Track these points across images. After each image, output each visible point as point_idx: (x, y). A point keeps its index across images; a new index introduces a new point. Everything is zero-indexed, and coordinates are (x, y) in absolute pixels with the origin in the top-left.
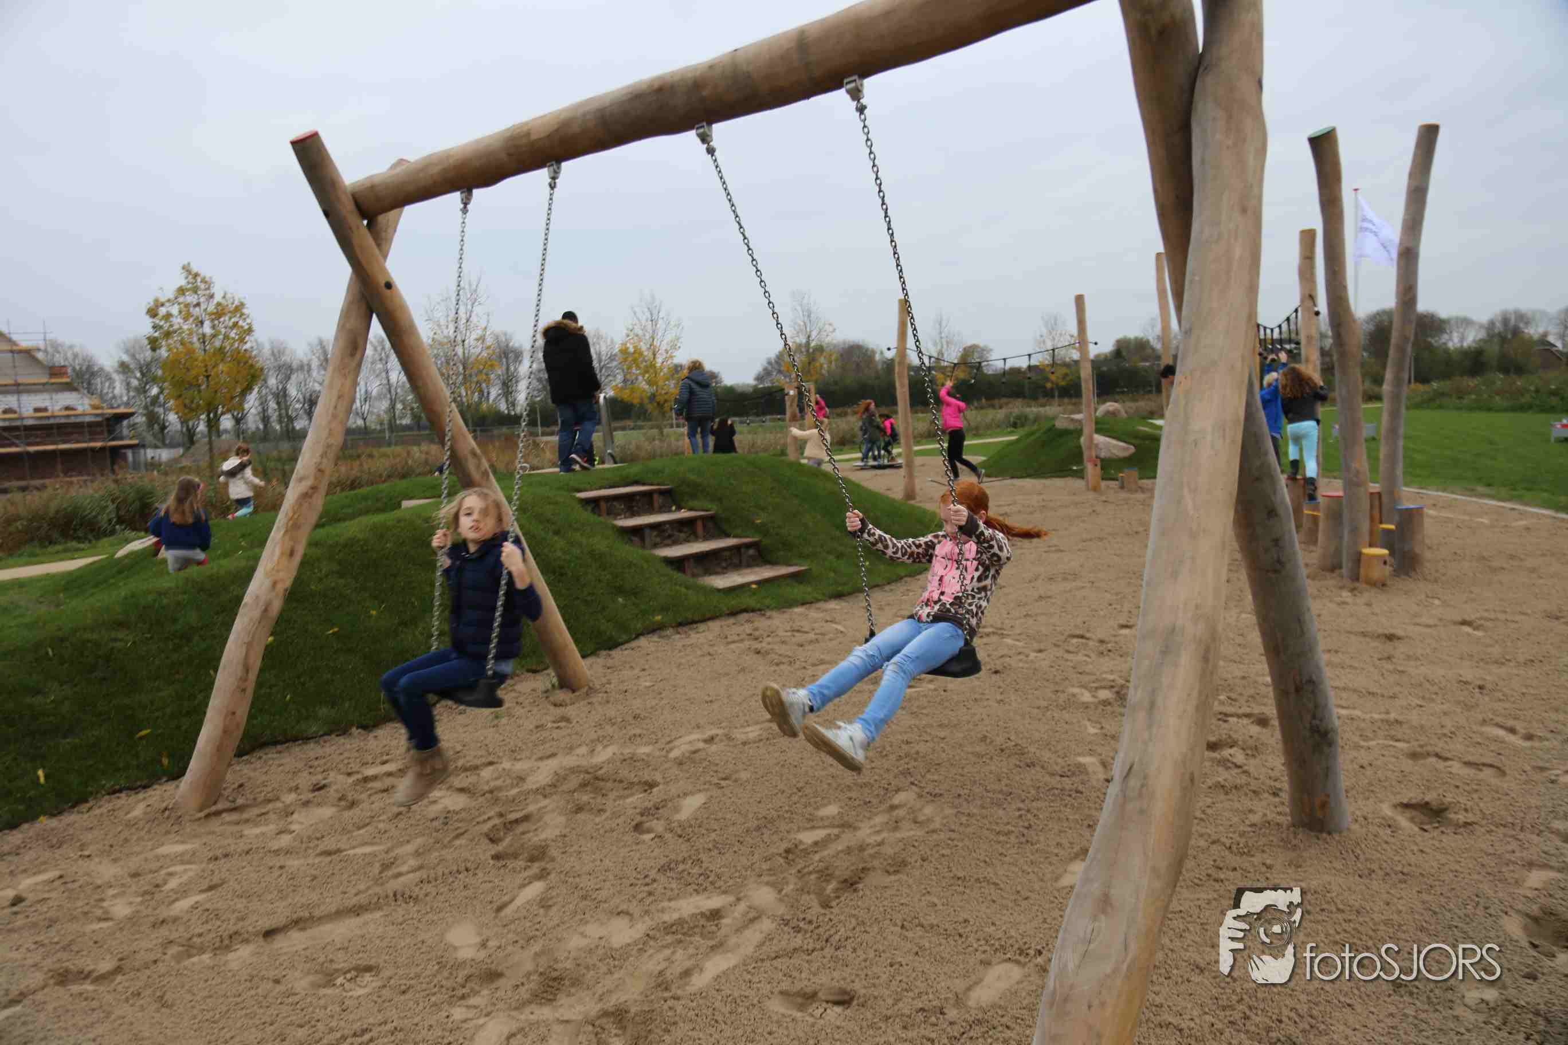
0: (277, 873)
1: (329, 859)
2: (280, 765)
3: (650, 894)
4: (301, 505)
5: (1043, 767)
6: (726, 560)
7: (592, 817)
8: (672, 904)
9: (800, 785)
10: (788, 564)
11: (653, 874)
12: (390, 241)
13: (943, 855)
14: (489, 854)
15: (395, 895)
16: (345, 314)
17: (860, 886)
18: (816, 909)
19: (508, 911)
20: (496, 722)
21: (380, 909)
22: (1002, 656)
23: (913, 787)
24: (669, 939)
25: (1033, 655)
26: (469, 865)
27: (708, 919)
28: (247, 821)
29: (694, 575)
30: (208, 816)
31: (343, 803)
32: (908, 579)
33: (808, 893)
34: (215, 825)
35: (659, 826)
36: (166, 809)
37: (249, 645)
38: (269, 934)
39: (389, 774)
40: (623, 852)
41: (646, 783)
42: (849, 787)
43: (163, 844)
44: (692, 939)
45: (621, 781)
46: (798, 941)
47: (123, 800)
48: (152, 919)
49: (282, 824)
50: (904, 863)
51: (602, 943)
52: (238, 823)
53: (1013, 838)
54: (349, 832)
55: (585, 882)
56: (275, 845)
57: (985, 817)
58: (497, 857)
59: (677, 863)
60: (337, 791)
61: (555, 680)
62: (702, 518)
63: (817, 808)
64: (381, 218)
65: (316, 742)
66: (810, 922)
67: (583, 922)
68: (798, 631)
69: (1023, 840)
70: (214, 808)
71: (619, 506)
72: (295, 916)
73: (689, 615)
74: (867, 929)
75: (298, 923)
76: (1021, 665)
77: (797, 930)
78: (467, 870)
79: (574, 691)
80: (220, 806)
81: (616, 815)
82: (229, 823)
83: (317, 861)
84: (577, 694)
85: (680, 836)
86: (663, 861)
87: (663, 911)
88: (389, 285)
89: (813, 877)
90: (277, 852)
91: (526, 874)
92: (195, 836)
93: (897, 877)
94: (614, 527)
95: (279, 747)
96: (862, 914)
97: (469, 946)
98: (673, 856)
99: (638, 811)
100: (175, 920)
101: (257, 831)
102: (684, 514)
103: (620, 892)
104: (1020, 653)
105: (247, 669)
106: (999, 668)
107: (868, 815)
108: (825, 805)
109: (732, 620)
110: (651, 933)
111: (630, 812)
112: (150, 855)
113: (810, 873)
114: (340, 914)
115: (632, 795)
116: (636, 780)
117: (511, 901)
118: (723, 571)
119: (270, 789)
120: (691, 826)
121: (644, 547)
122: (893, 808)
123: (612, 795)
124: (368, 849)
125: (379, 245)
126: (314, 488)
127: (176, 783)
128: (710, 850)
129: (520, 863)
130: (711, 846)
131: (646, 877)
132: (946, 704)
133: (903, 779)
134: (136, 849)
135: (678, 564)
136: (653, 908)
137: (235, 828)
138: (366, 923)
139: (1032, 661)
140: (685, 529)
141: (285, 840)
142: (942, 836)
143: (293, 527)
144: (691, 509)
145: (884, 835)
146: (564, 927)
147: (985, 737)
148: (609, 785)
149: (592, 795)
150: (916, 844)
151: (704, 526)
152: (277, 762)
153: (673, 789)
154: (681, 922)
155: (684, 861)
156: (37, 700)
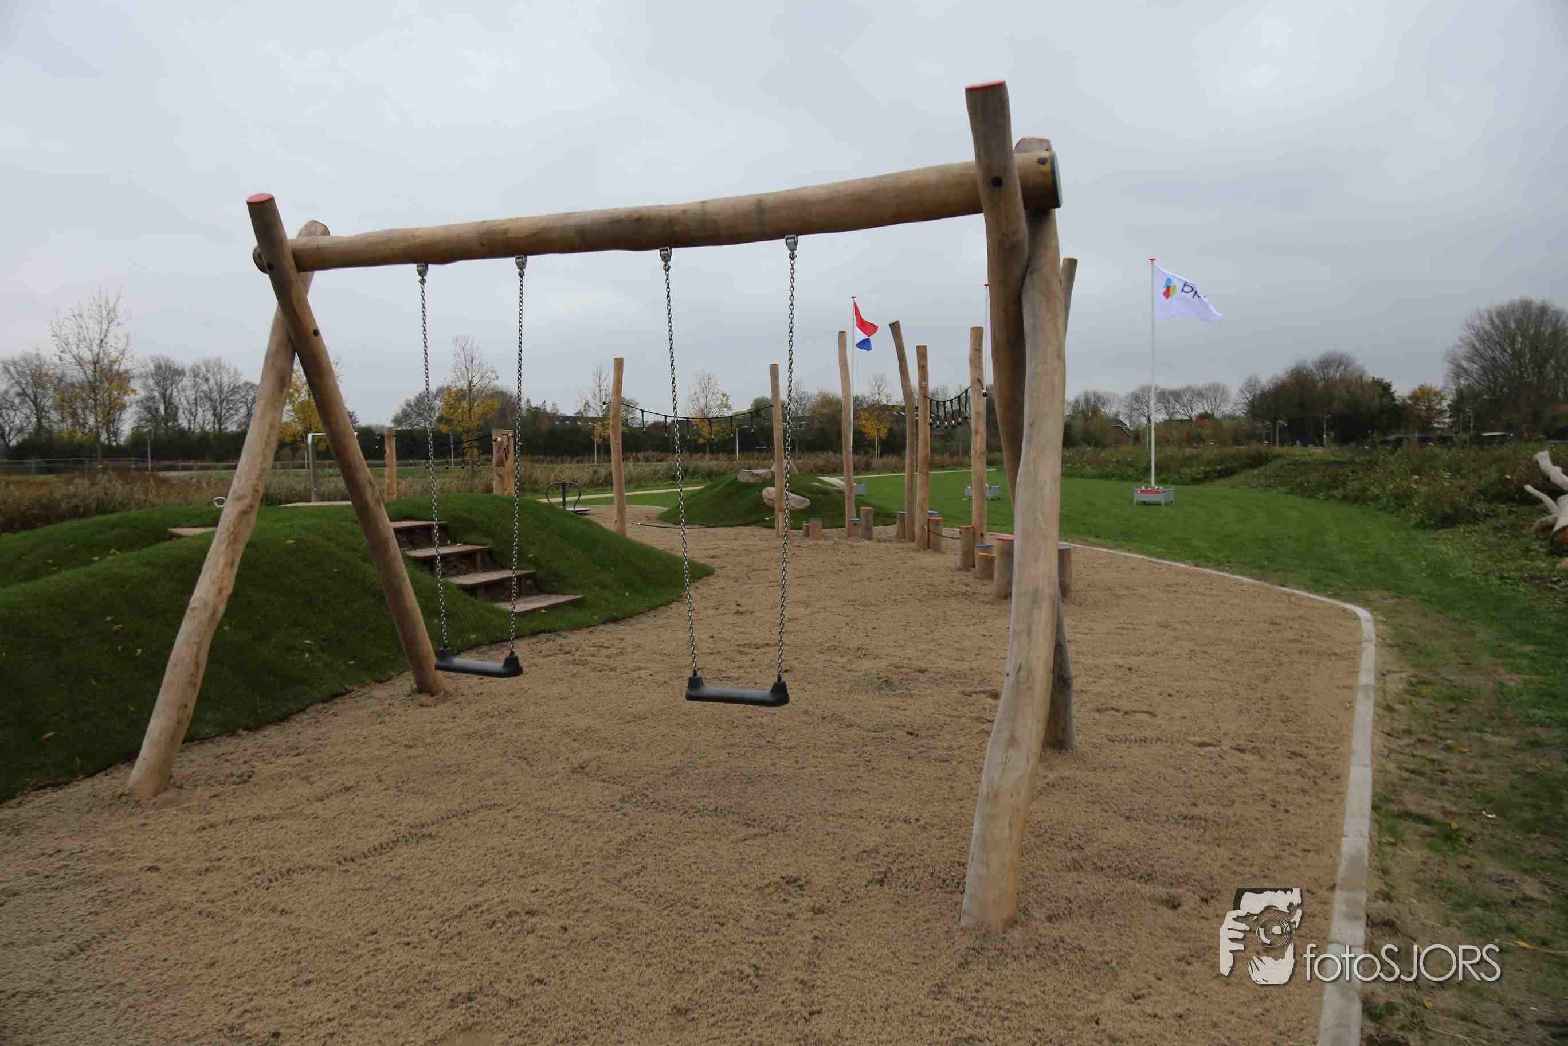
4: (240, 521)
10: (564, 594)
29: (486, 602)
32: (664, 608)
61: (415, 685)
62: (481, 551)
65: (212, 742)
71: (403, 539)
73: (498, 634)
79: (432, 696)
84: (436, 697)
88: (315, 332)
102: (458, 548)
105: (198, 667)
109: (534, 640)
121: (439, 575)
126: (249, 507)
135: (471, 590)
140: (465, 561)
143: (232, 537)
144: (466, 544)
151: (482, 559)
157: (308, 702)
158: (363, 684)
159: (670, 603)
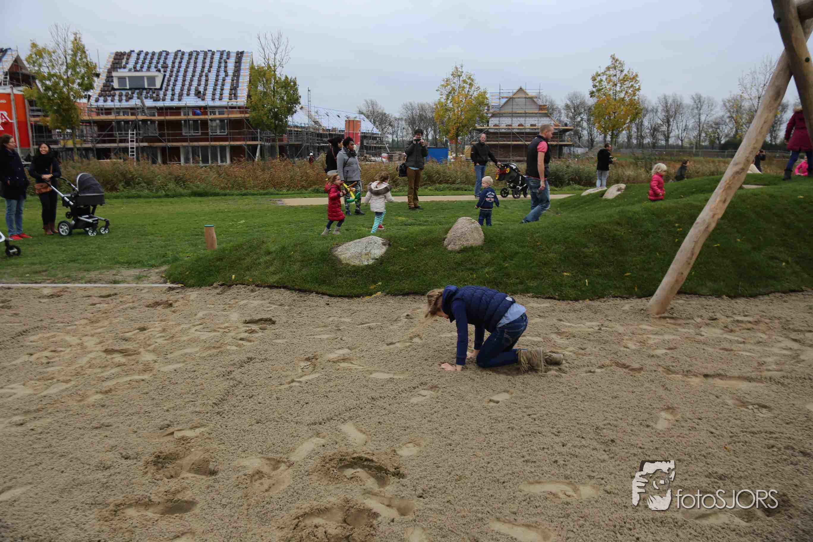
0: (701, 351)
1: (728, 352)
2: (689, 304)
4: (734, 178)
15: (770, 379)
21: (762, 382)
28: (679, 325)
30: (660, 318)
31: (727, 329)
34: (663, 322)
36: (642, 309)
37: (696, 242)
38: (706, 376)
39: (750, 322)
43: (642, 324)
47: (618, 301)
48: (647, 353)
49: (697, 331)
52: (675, 324)
54: (734, 343)
56: (696, 339)
60: (723, 323)
64: (807, 21)
65: (705, 298)
70: (663, 315)
72: (716, 372)
75: (719, 376)
80: (666, 315)
82: (671, 323)
83: (721, 351)
88: (807, 60)
92: (657, 325)
100: (658, 357)
101: (685, 330)
105: (693, 254)
112: (637, 327)
114: (740, 378)
124: (748, 354)
134: (631, 323)
137: (674, 326)
138: (757, 387)
141: (701, 338)
143: (728, 187)
156: (586, 250)
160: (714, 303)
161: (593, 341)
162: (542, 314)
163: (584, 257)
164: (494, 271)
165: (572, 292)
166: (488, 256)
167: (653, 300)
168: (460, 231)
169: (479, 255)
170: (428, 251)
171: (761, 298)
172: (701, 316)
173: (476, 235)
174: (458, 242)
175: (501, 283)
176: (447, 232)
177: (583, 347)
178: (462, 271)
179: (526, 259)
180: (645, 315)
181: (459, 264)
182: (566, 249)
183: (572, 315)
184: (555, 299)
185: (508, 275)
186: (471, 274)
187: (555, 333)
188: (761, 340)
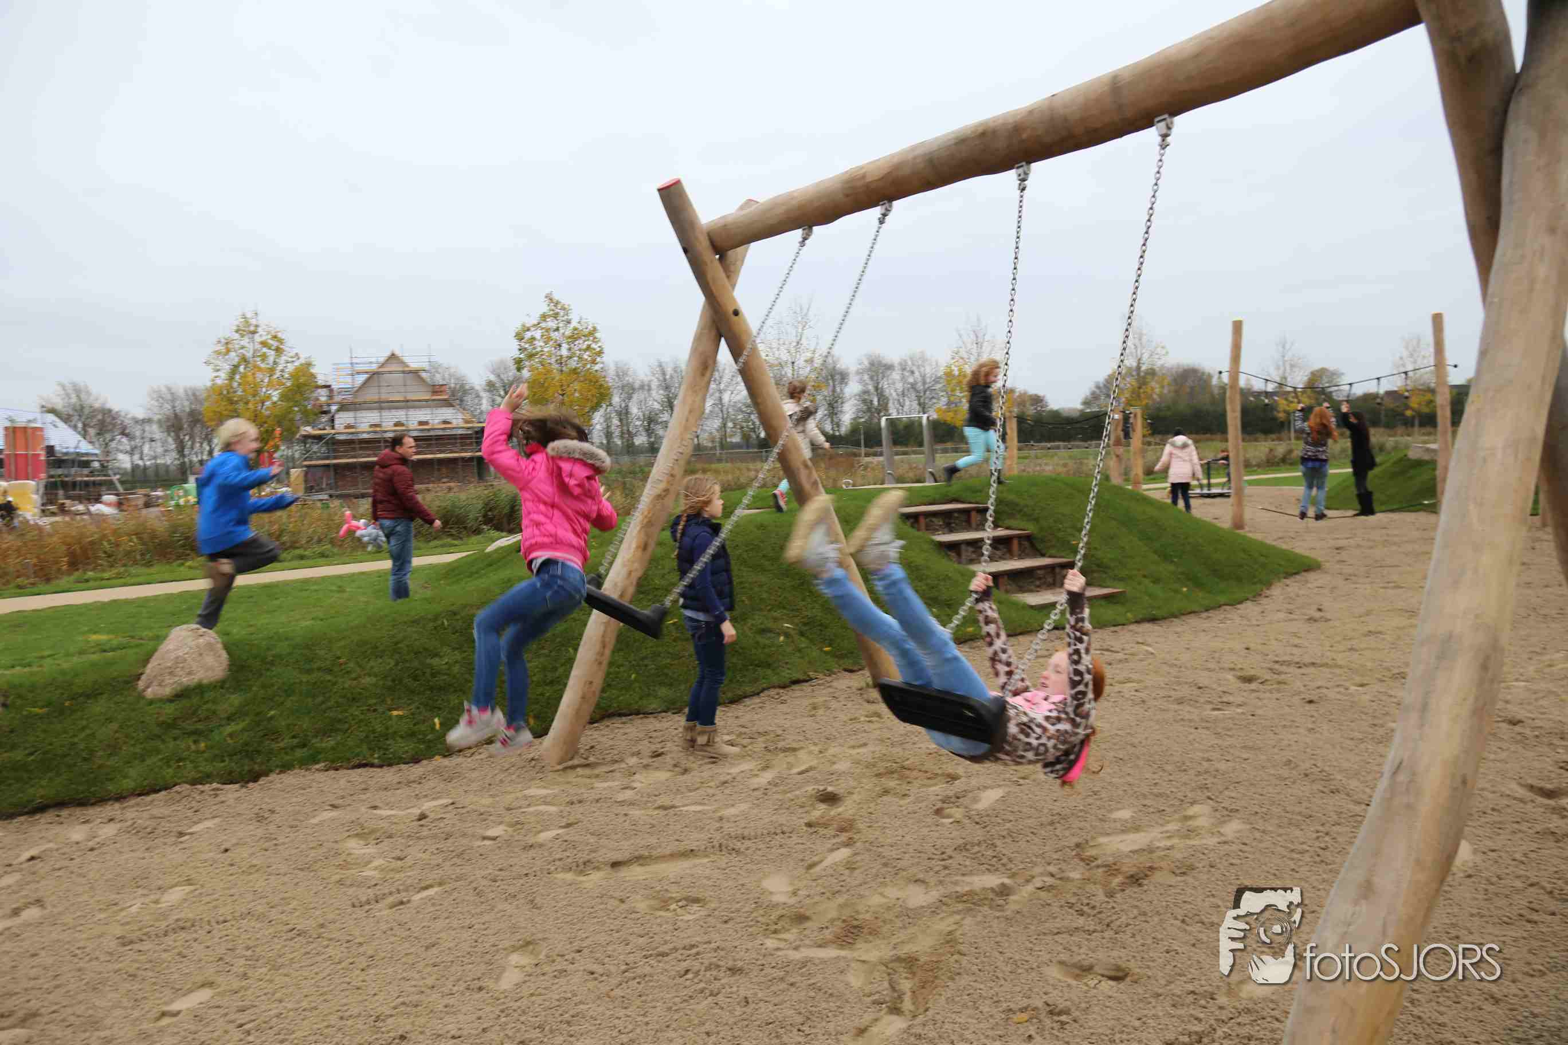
0: (622, 819)
1: (666, 812)
2: (625, 734)
3: (946, 868)
4: (654, 506)
5: (1348, 795)
6: (1040, 579)
7: (897, 800)
8: (967, 879)
9: (1096, 789)
10: (1101, 586)
11: (949, 852)
12: (737, 272)
13: (1232, 864)
14: (803, 821)
15: (720, 845)
16: (698, 338)
17: (1145, 882)
18: (1101, 896)
19: (817, 869)
20: (813, 712)
21: (706, 856)
22: (1318, 688)
23: (1211, 802)
24: (960, 906)
25: (1353, 688)
26: (785, 829)
27: (997, 895)
28: (597, 776)
29: (1007, 591)
30: (565, 769)
31: (677, 769)
32: (1228, 608)
33: (1095, 883)
34: (571, 776)
35: (958, 813)
36: (533, 759)
38: (615, 865)
40: (925, 831)
41: (949, 776)
42: (1145, 796)
43: (529, 788)
44: (981, 908)
45: (926, 772)
46: (1081, 921)
48: (523, 843)
49: (626, 782)
50: (1192, 868)
51: (900, 902)
52: (589, 777)
53: (1307, 858)
54: (682, 793)
55: (886, 852)
56: (620, 797)
57: (1280, 835)
58: (809, 825)
59: (973, 845)
60: (673, 758)
61: (870, 680)
62: (1019, 537)
63: (1111, 811)
64: (730, 253)
65: (656, 717)
66: (1093, 908)
67: (884, 884)
68: (1107, 650)
69: (1318, 859)
70: (570, 763)
71: (938, 522)
72: (637, 854)
74: (1149, 919)
75: (639, 859)
76: (1339, 697)
77: (1081, 913)
78: (783, 833)
80: (576, 762)
81: (918, 800)
82: (582, 776)
83: (655, 813)
85: (977, 823)
86: (961, 841)
87: (956, 883)
88: (736, 313)
89: (1100, 870)
90: (622, 803)
91: (834, 841)
92: (556, 784)
93: (1182, 878)
94: (933, 541)
95: (624, 719)
96: (1145, 906)
97: (781, 893)
98: (969, 839)
99: (939, 798)
100: (541, 845)
101: (606, 785)
102: (1001, 533)
103: (918, 863)
104: (1338, 686)
105: (604, 647)
106: (1312, 698)
107: (1161, 822)
108: (1119, 809)
110: (944, 899)
111: (933, 798)
112: (519, 795)
113: (1098, 867)
114: (673, 856)
115: (935, 785)
116: (940, 772)
117: (821, 861)
118: (1037, 589)
119: (616, 752)
120: (988, 815)
121: (960, 563)
122: (1187, 818)
123: (916, 783)
124: (699, 808)
125: (728, 277)
126: (666, 491)
127: (540, 740)
128: (1004, 837)
129: (830, 831)
130: (1004, 833)
131: (943, 853)
132: (1254, 728)
133: (1199, 793)
134: (509, 789)
136: (948, 879)
137: (588, 781)
138: (695, 866)
139: (1351, 694)
140: (1001, 547)
141: (628, 794)
142: (1234, 847)
143: (649, 524)
144: (1007, 528)
145: (1175, 841)
146: (867, 886)
147: (1290, 761)
148: (915, 773)
149: (897, 782)
150: (1206, 852)
151: (1020, 544)
152: (622, 731)
153: (974, 782)
154: (971, 893)
155: (979, 844)
156: (435, 661)
157: (765, 686)
158: (830, 673)
159: (1240, 602)
160: (670, 723)
161: (426, 837)
162: (336, 802)
163: (433, 675)
164: (244, 730)
165: (407, 747)
166: (235, 700)
167: (548, 740)
168: (173, 656)
169: (214, 702)
170: (98, 707)
171: (748, 701)
172: (638, 753)
173: (209, 660)
174: (169, 680)
175: (258, 752)
176: (146, 661)
177: (402, 855)
178: (175, 739)
179: (314, 696)
180: (537, 768)
181: (168, 726)
182: (397, 664)
183: (403, 792)
184: (372, 766)
185: (274, 734)
186: (195, 742)
187: (357, 835)
188: (729, 777)
